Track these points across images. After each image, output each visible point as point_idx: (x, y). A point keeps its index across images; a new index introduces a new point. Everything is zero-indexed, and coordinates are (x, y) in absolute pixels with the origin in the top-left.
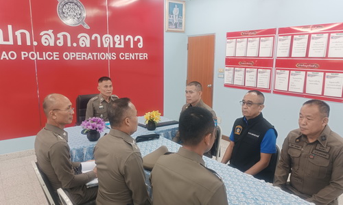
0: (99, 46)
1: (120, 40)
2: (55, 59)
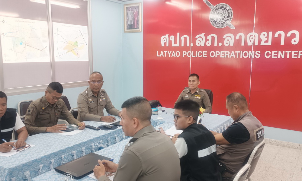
0: (243, 44)
1: (267, 37)
2: (204, 56)
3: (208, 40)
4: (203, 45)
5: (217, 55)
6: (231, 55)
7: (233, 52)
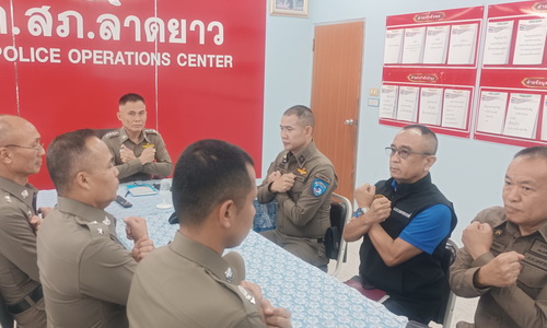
0: (138, 38)
1: (179, 29)
2: (52, 61)
3: (61, 23)
4: (48, 33)
5: (84, 58)
6: (117, 60)
7: (120, 53)
